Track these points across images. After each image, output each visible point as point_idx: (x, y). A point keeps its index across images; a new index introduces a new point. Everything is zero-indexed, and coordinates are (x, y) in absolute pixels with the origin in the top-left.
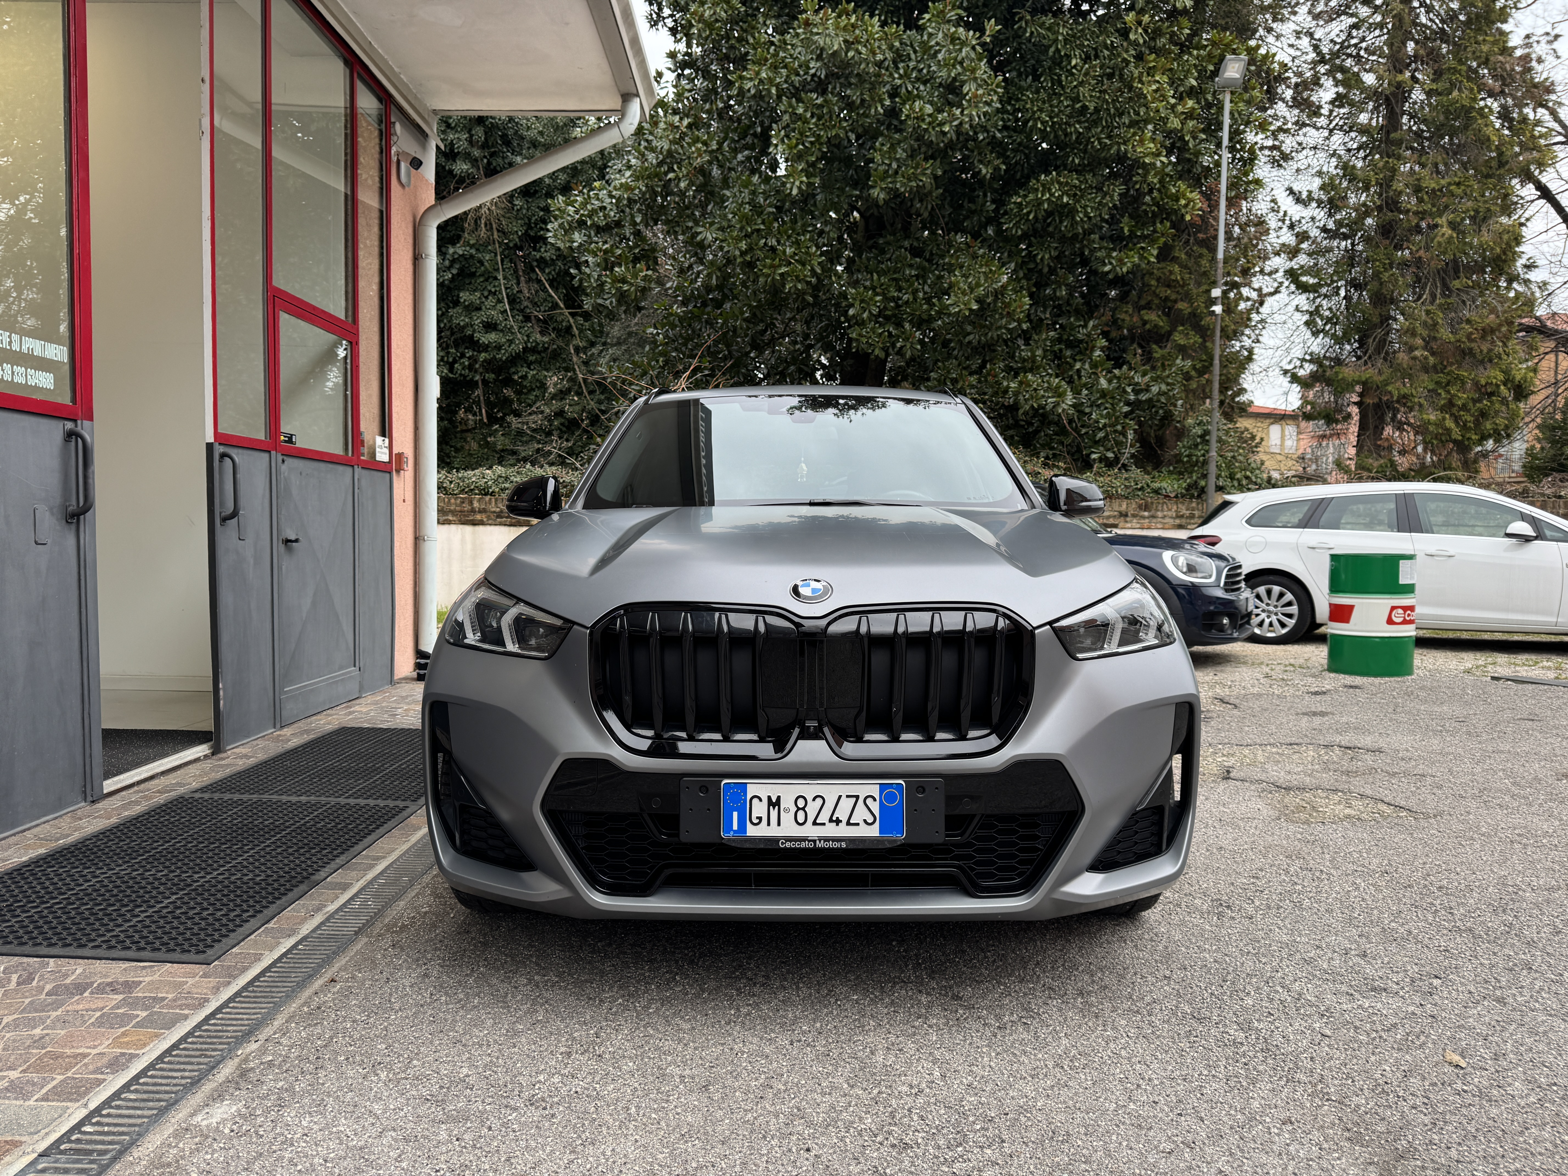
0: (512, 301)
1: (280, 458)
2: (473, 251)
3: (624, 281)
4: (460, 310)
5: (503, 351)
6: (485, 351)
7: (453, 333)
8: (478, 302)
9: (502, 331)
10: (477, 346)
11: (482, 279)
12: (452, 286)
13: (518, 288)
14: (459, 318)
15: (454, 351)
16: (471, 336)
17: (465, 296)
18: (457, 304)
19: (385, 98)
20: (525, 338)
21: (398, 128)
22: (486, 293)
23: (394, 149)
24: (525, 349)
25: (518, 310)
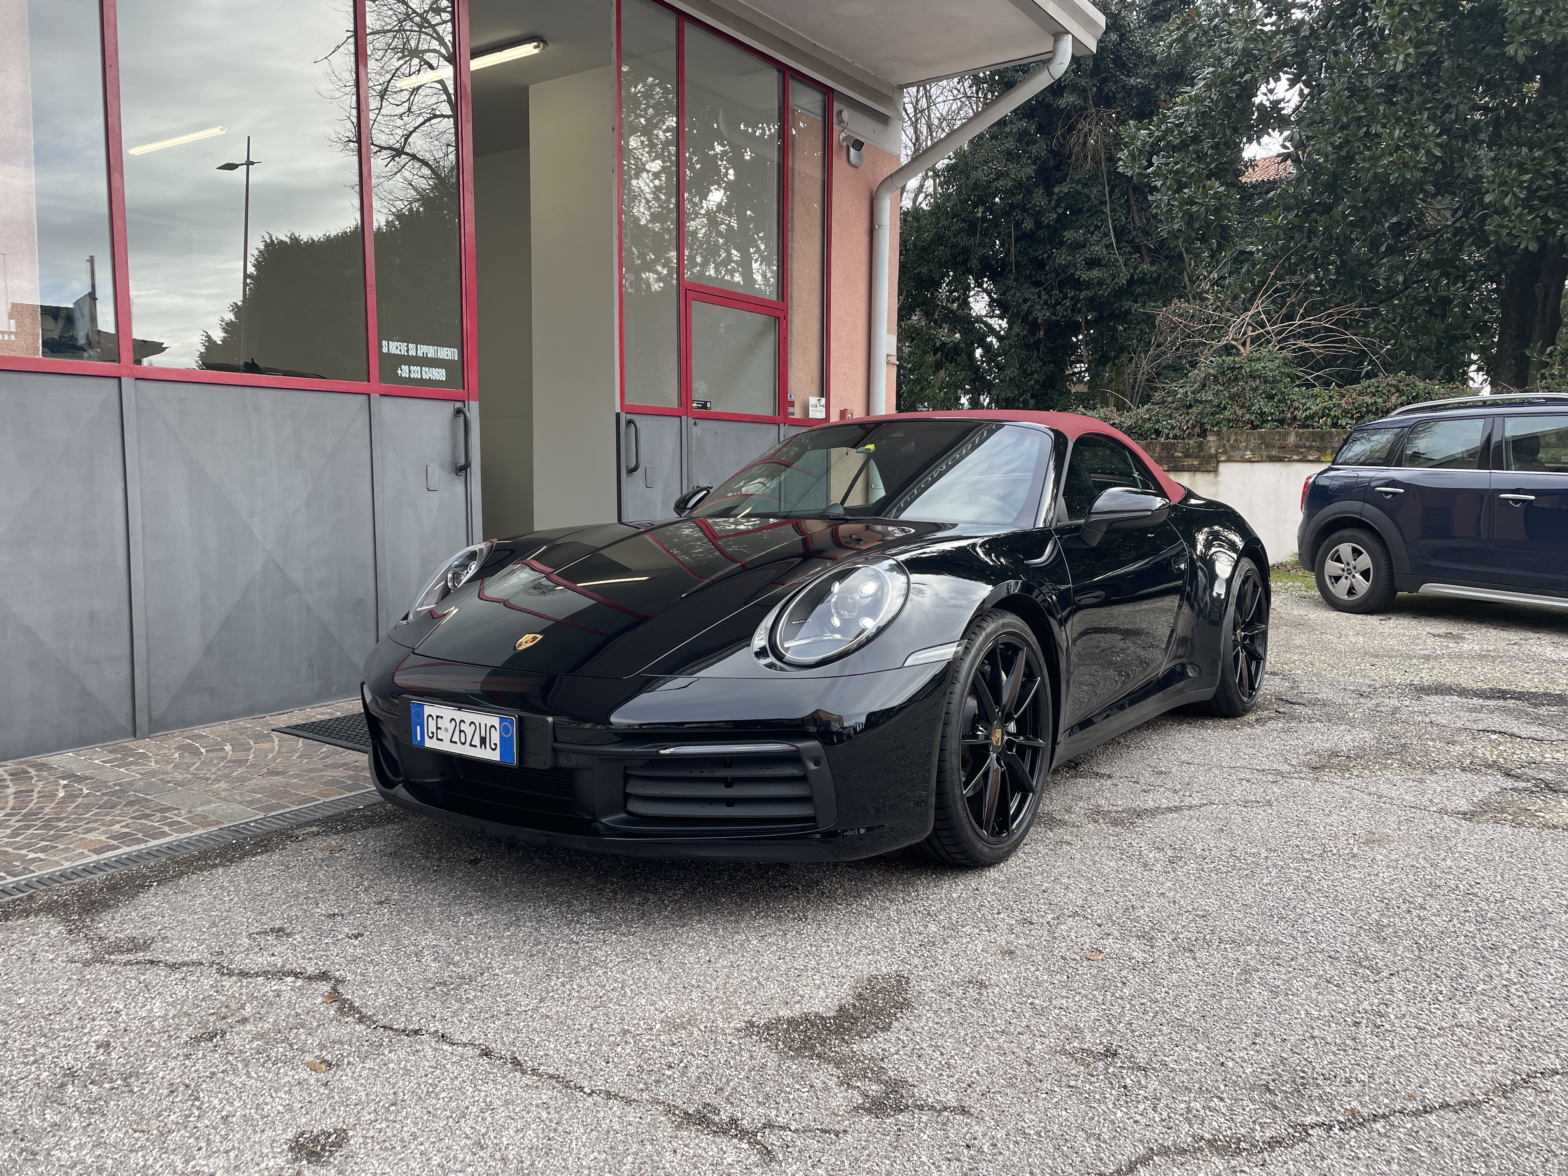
0: (1120, 233)
1: (691, 421)
2: (1079, 187)
3: (1192, 203)
4: (1064, 249)
5: (1104, 287)
6: (1087, 288)
7: (1057, 276)
8: (1082, 239)
9: (1105, 266)
10: (1078, 285)
11: (1088, 215)
12: (1059, 226)
13: (1127, 218)
14: (1062, 257)
15: (1057, 292)
16: (1073, 274)
17: (1069, 235)
18: (1062, 243)
19: (828, 92)
20: (1132, 271)
21: (845, 115)
22: (1092, 229)
23: (843, 135)
24: (1131, 282)
25: (1126, 242)
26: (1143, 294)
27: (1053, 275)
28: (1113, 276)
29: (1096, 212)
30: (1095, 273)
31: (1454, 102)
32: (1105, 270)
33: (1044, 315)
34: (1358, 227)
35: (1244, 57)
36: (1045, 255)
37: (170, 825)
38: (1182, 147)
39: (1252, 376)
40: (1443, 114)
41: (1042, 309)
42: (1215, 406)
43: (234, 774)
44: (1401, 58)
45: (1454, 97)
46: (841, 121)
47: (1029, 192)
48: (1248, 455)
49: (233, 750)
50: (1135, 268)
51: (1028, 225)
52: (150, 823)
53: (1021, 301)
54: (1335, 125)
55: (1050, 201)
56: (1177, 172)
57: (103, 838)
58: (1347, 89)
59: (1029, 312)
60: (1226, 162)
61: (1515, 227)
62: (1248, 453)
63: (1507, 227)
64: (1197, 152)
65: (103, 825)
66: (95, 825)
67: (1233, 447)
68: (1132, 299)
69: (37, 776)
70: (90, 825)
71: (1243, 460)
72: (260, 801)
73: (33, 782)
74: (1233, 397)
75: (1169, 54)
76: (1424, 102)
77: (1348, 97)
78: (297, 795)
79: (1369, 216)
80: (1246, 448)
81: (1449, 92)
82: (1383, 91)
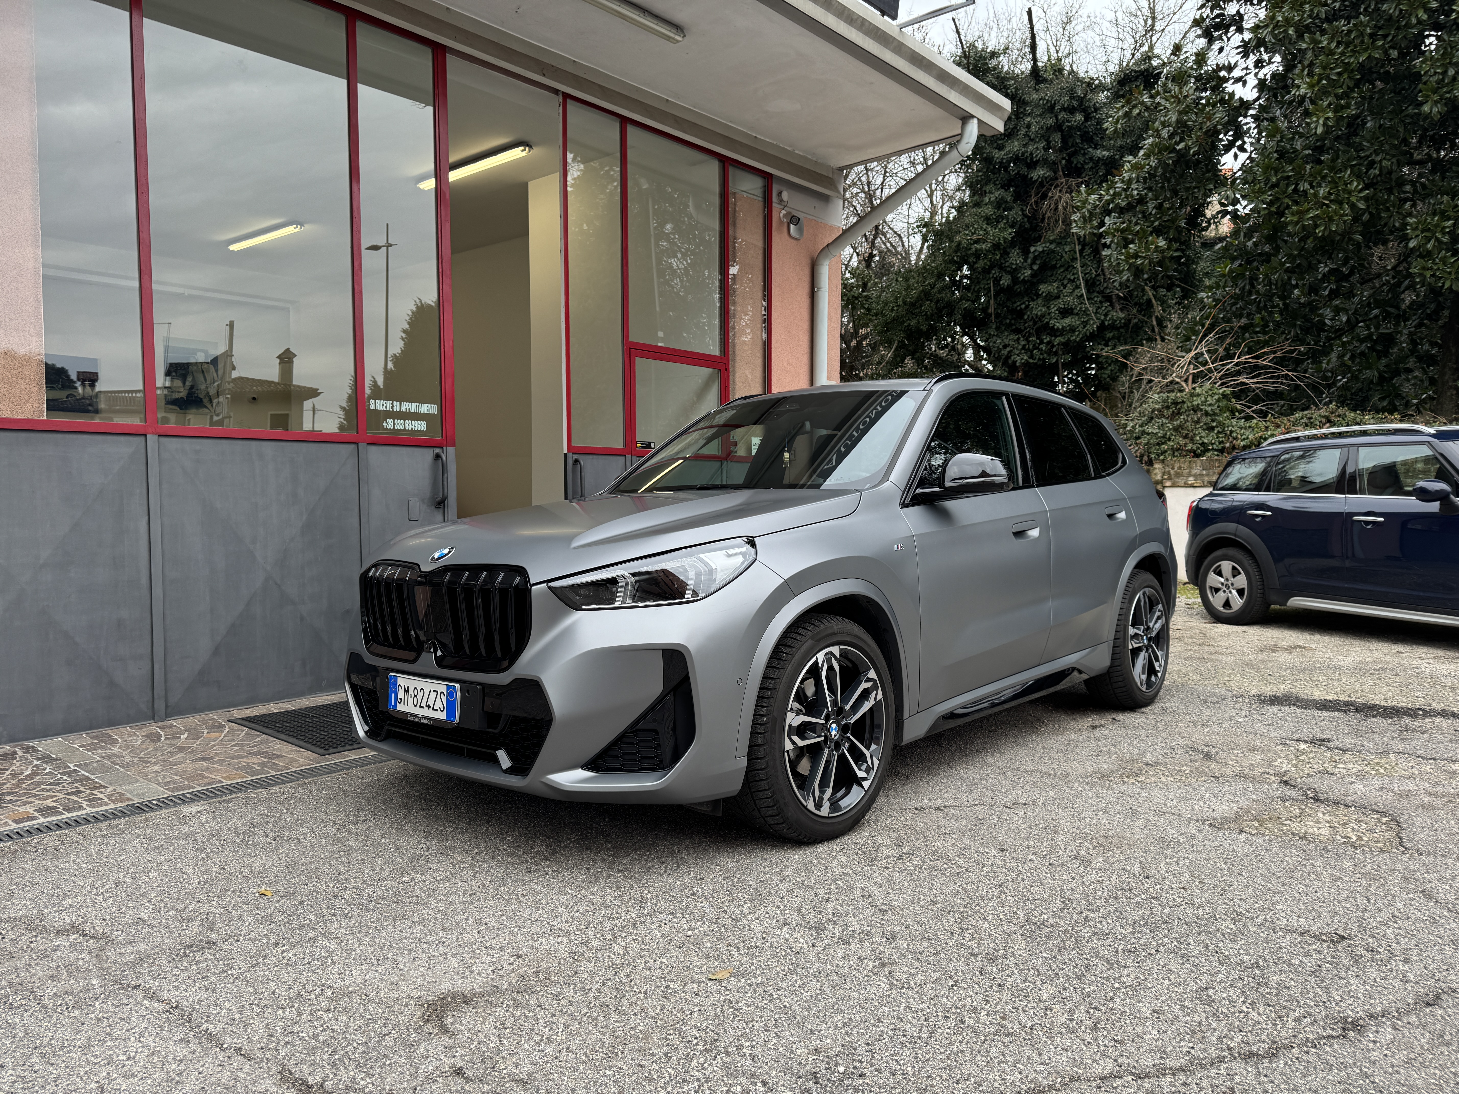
1: (635, 459)
2: (1053, 246)
4: (1040, 301)
5: (1077, 333)
6: (1061, 335)
7: (1035, 323)
8: (1056, 291)
9: (1077, 314)
10: (1054, 332)
11: (1062, 270)
12: (1035, 280)
13: (1096, 272)
14: (1037, 309)
15: (1034, 339)
16: (1048, 323)
17: (1043, 288)
18: (1038, 296)
19: (768, 177)
20: (1103, 317)
21: (785, 195)
22: (1065, 282)
23: (784, 212)
24: (1102, 327)
25: (1098, 292)
26: (1113, 338)
27: (1031, 323)
28: (1085, 324)
29: (1069, 267)
30: (1067, 321)
31: (1379, 158)
32: (1077, 318)
33: (1022, 359)
34: (1295, 272)
35: (1179, 128)
36: (1023, 306)
37: (89, 801)
38: (1130, 207)
39: (1195, 409)
40: (1368, 170)
41: (1020, 353)
42: (1161, 437)
43: (171, 760)
44: (1321, 121)
45: (1377, 155)
46: (781, 201)
47: (1005, 253)
48: (1191, 480)
49: (186, 739)
50: (1106, 315)
51: (1006, 281)
52: (75, 798)
53: (1001, 347)
54: (1266, 185)
55: (1025, 261)
56: (1123, 231)
57: (31, 811)
58: (1276, 151)
59: (1008, 357)
60: (1168, 220)
61: (1439, 269)
62: (1191, 478)
63: (1431, 269)
64: (1143, 212)
65: (39, 799)
66: (33, 799)
67: (1178, 475)
68: (1103, 343)
69: (20, 757)
70: (29, 799)
71: (1187, 486)
72: (175, 782)
73: (15, 761)
74: (1176, 429)
75: (1116, 129)
76: (1349, 160)
77: (1277, 159)
78: (208, 777)
79: (1305, 264)
80: (1190, 475)
81: (1372, 150)
82: (1310, 152)
